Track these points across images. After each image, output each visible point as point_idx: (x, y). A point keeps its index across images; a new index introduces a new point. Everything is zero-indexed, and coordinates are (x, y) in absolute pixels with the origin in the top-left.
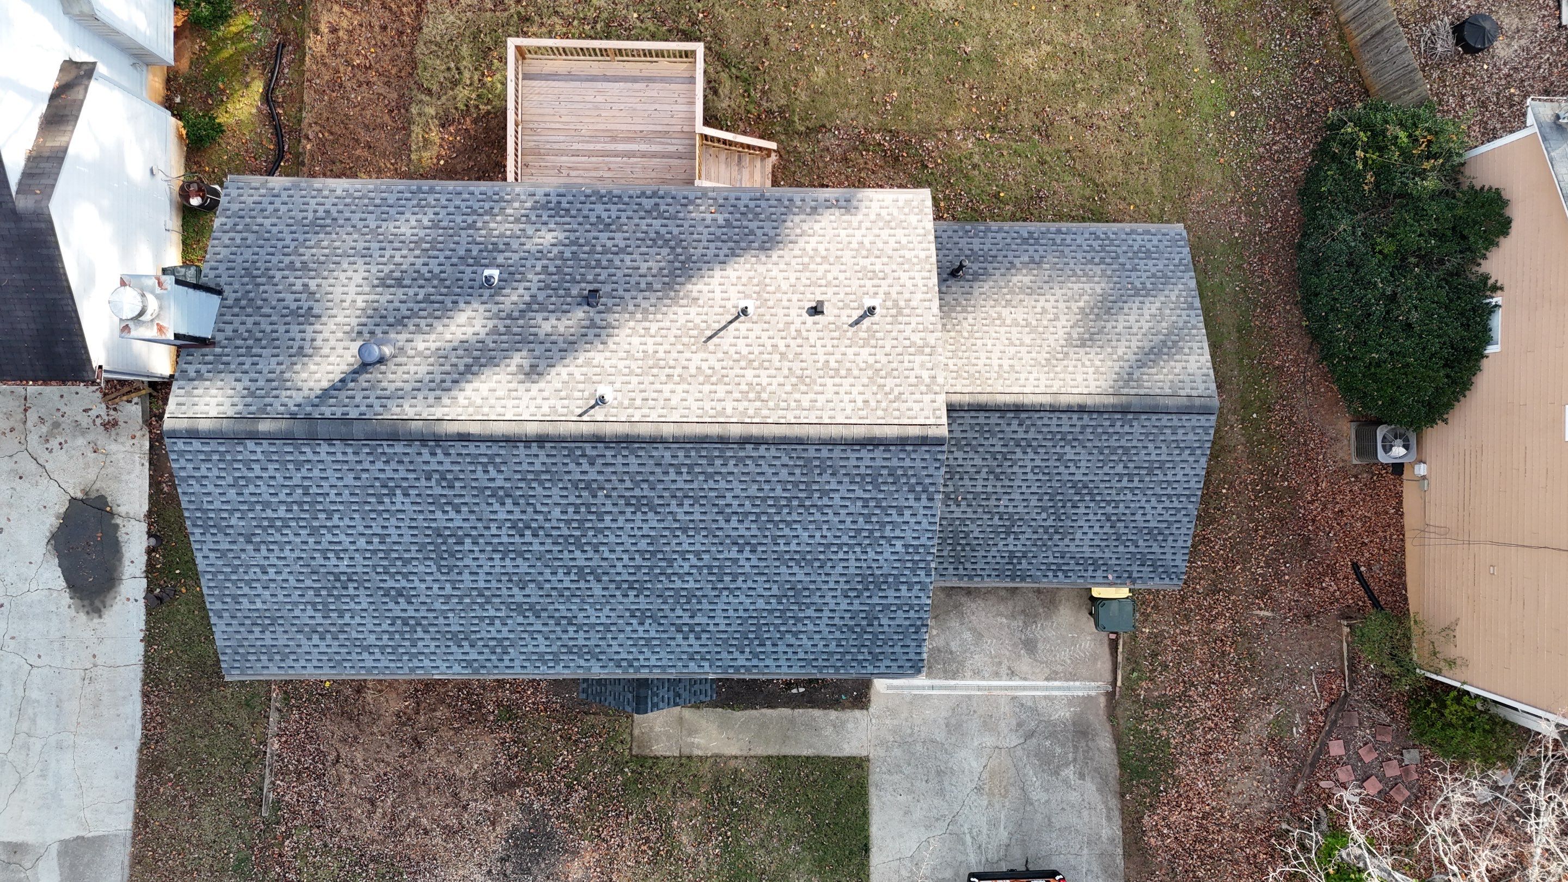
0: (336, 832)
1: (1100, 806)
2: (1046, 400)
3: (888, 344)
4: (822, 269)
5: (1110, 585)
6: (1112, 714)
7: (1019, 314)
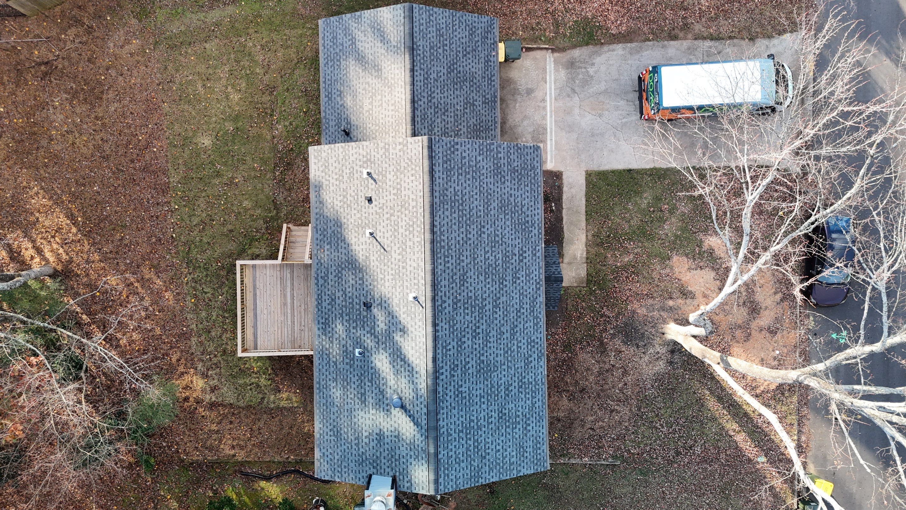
0: (627, 429)
1: (607, 55)
2: (408, 88)
3: (385, 165)
4: (349, 198)
5: (497, 54)
6: (562, 50)
7: (366, 102)
